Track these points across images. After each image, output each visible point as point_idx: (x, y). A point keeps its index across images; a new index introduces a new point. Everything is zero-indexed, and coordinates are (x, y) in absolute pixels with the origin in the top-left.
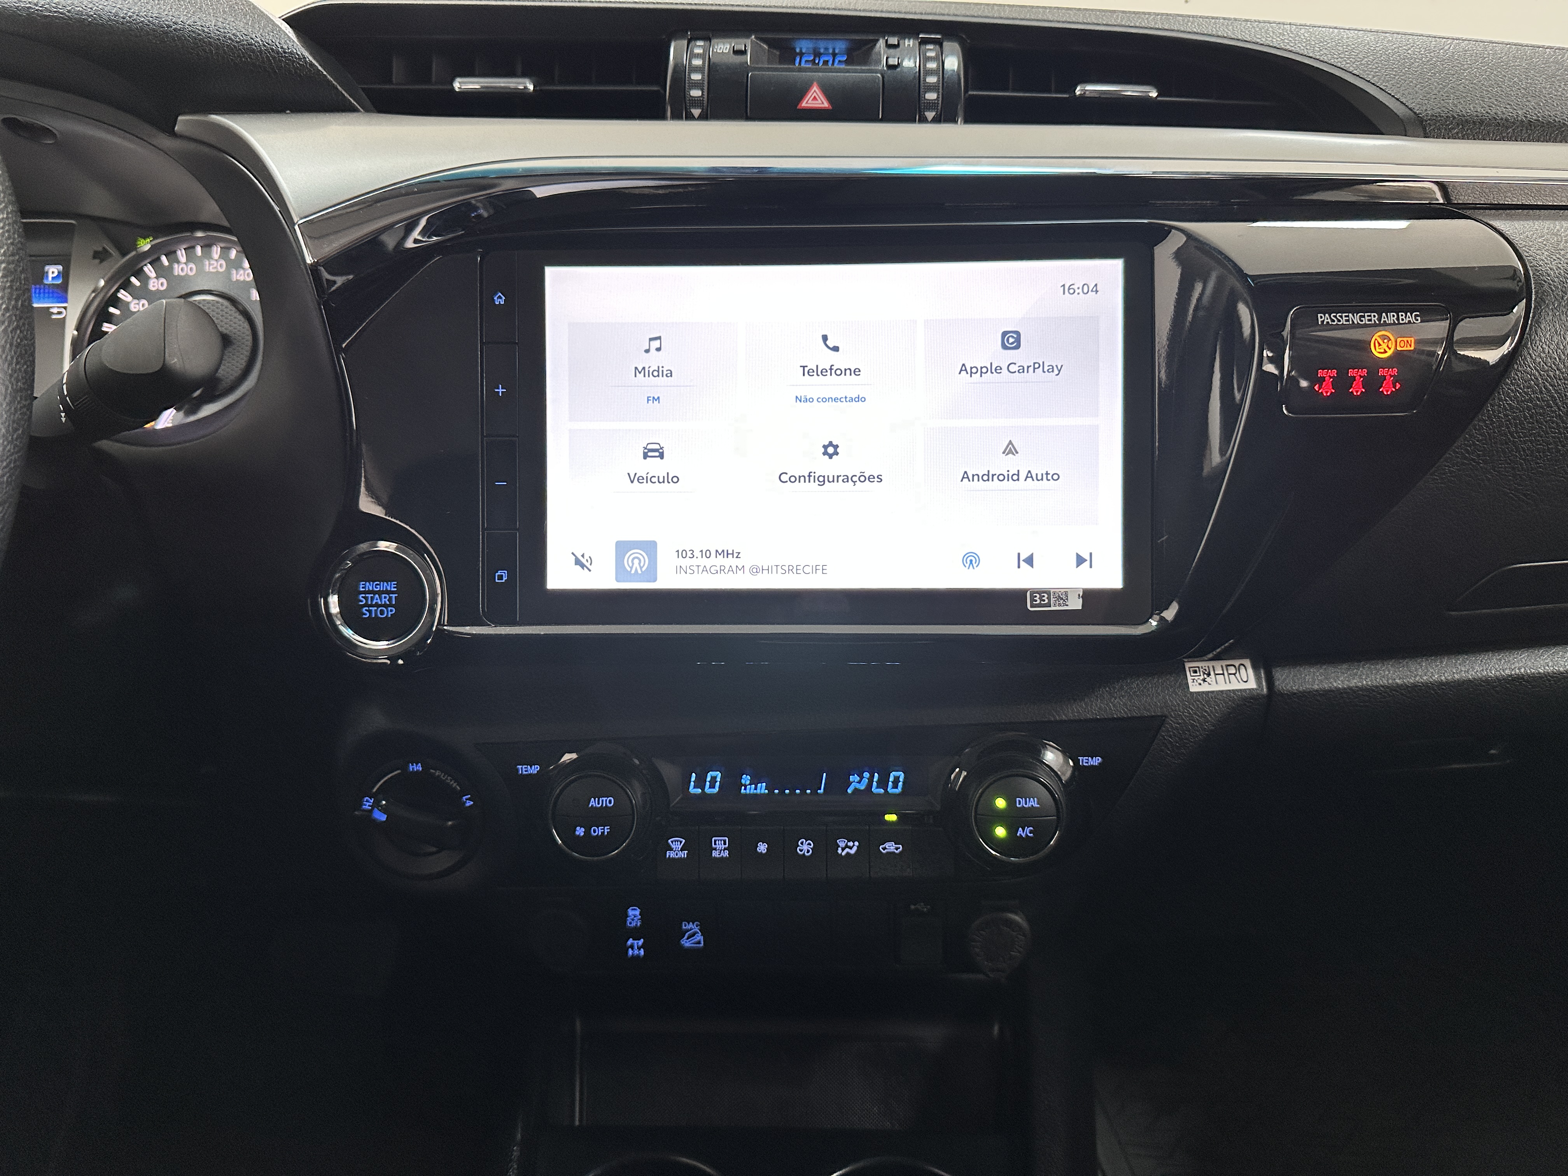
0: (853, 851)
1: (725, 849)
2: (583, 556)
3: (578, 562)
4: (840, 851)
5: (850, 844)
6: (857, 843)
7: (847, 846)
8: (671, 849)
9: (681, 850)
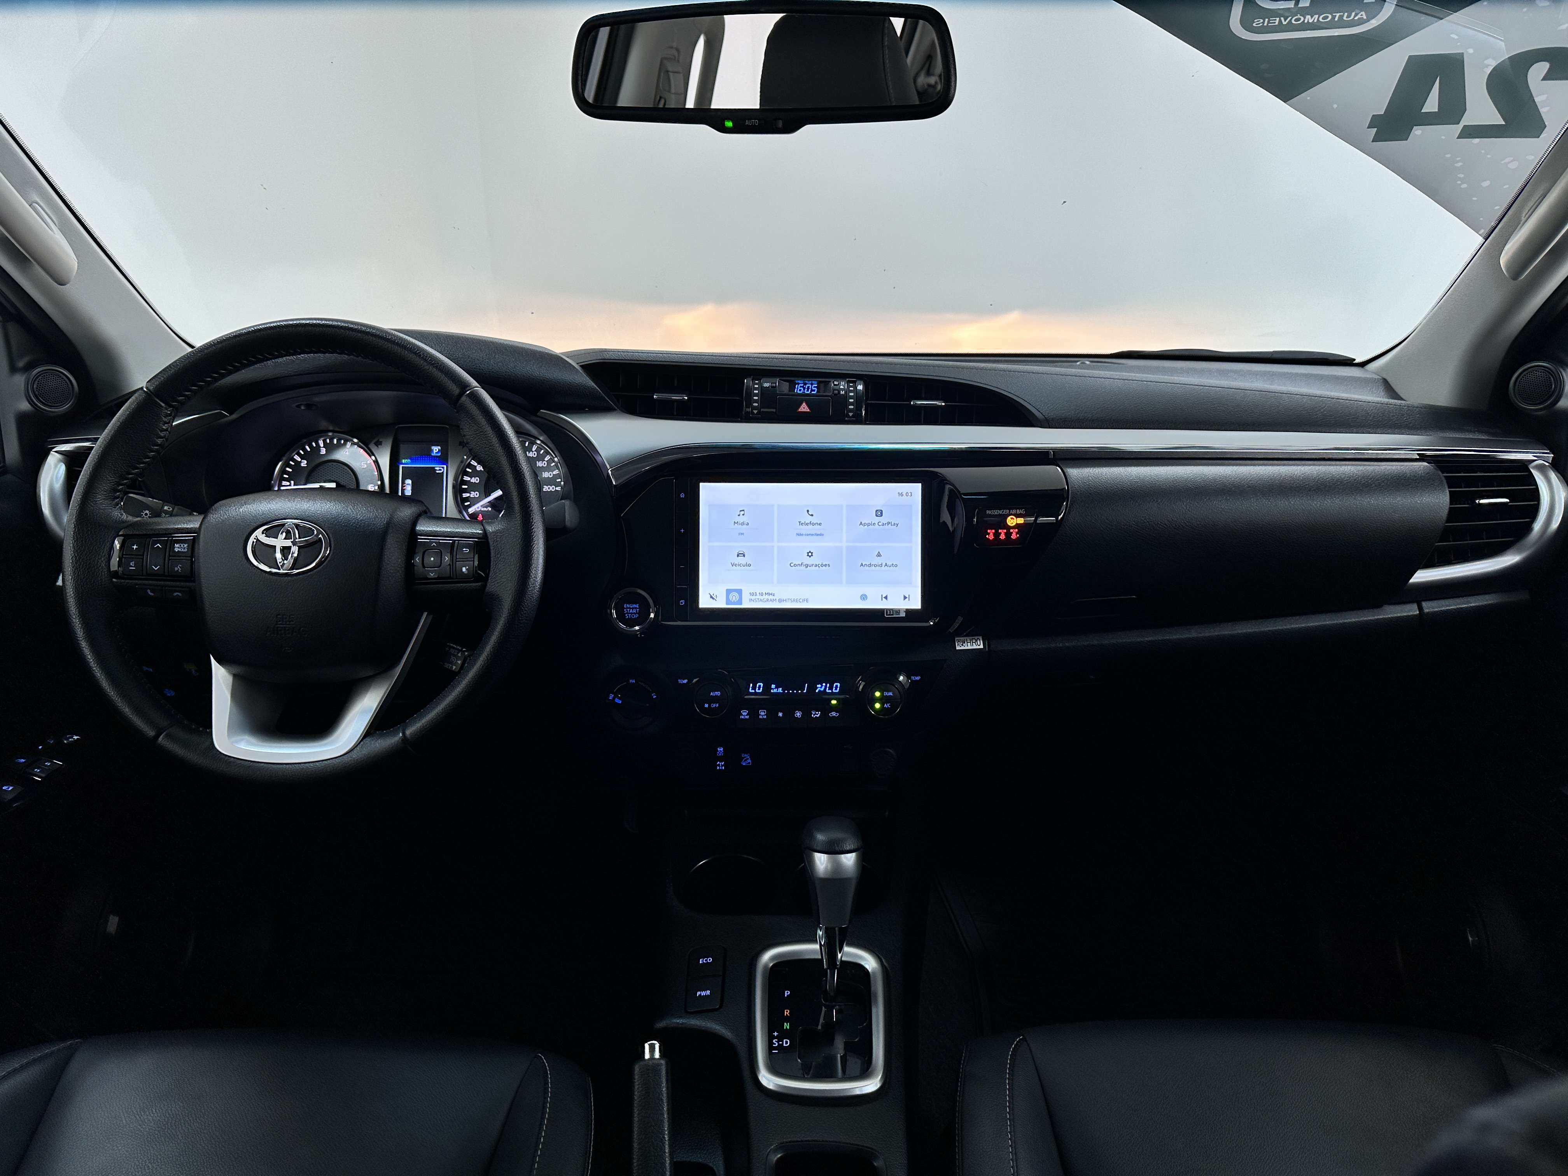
0: (818, 716)
1: (765, 715)
2: (713, 595)
3: (711, 597)
4: (813, 715)
5: (817, 713)
6: (820, 713)
7: (816, 714)
8: (742, 715)
9: (747, 715)
